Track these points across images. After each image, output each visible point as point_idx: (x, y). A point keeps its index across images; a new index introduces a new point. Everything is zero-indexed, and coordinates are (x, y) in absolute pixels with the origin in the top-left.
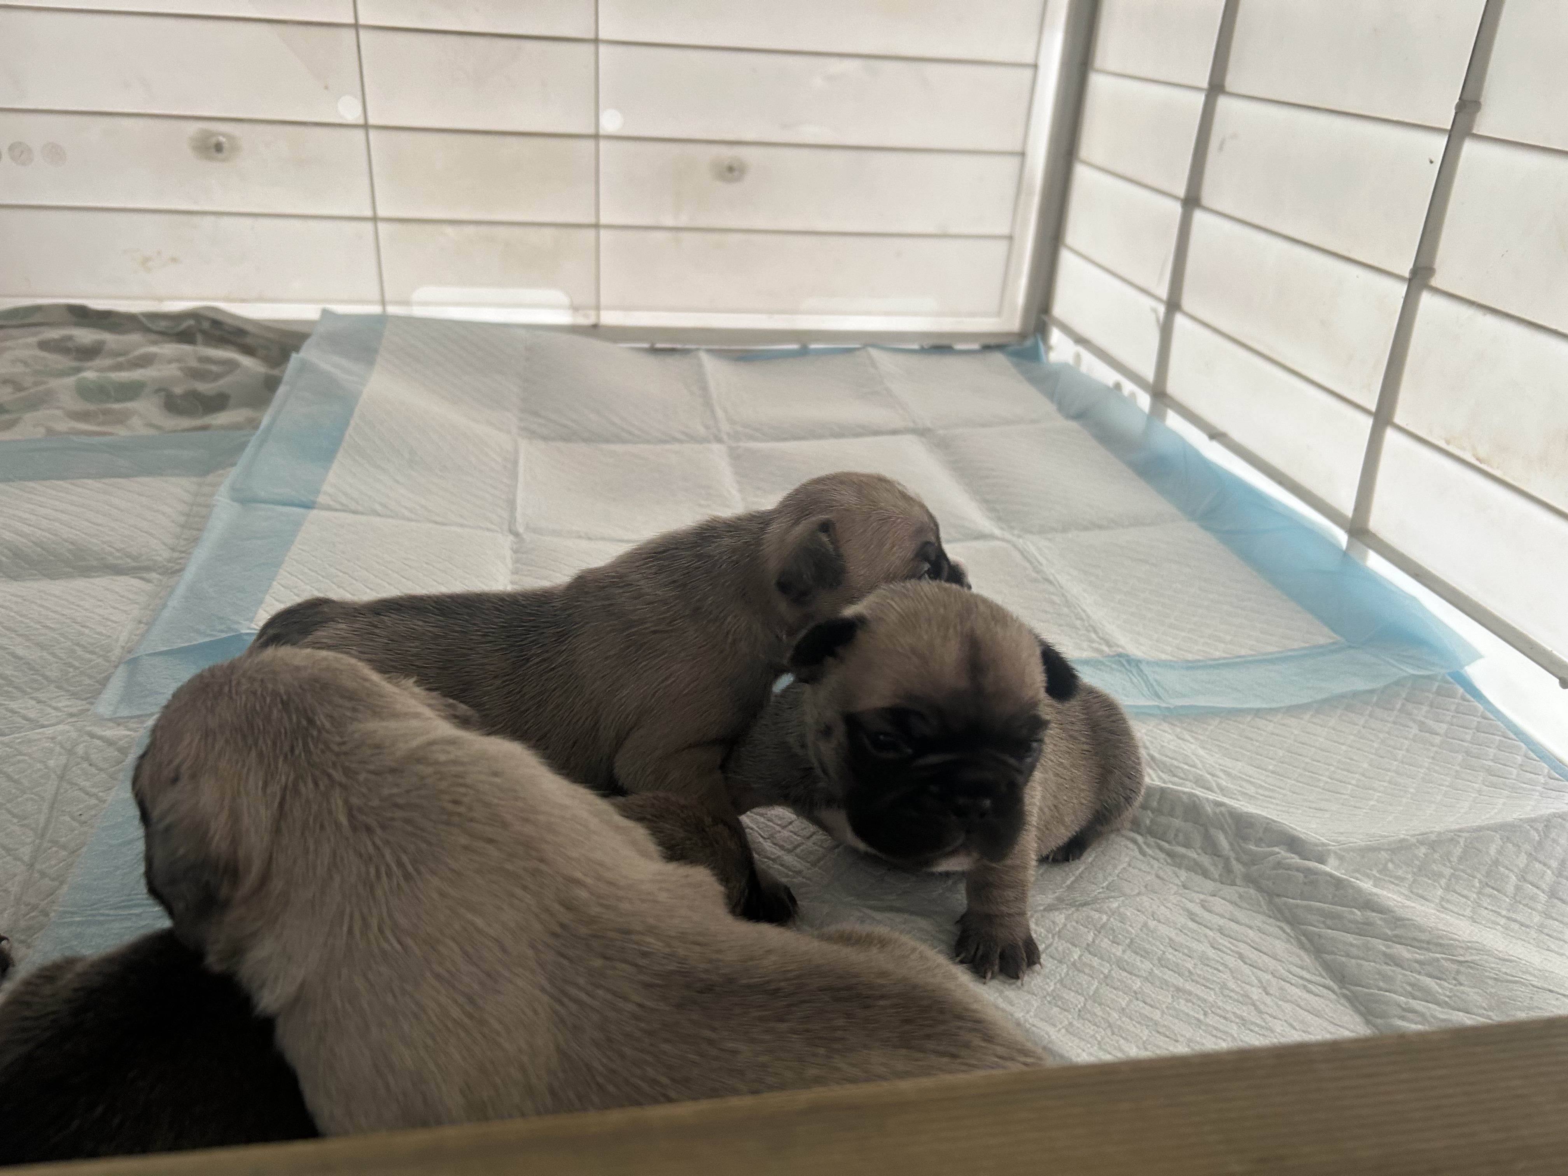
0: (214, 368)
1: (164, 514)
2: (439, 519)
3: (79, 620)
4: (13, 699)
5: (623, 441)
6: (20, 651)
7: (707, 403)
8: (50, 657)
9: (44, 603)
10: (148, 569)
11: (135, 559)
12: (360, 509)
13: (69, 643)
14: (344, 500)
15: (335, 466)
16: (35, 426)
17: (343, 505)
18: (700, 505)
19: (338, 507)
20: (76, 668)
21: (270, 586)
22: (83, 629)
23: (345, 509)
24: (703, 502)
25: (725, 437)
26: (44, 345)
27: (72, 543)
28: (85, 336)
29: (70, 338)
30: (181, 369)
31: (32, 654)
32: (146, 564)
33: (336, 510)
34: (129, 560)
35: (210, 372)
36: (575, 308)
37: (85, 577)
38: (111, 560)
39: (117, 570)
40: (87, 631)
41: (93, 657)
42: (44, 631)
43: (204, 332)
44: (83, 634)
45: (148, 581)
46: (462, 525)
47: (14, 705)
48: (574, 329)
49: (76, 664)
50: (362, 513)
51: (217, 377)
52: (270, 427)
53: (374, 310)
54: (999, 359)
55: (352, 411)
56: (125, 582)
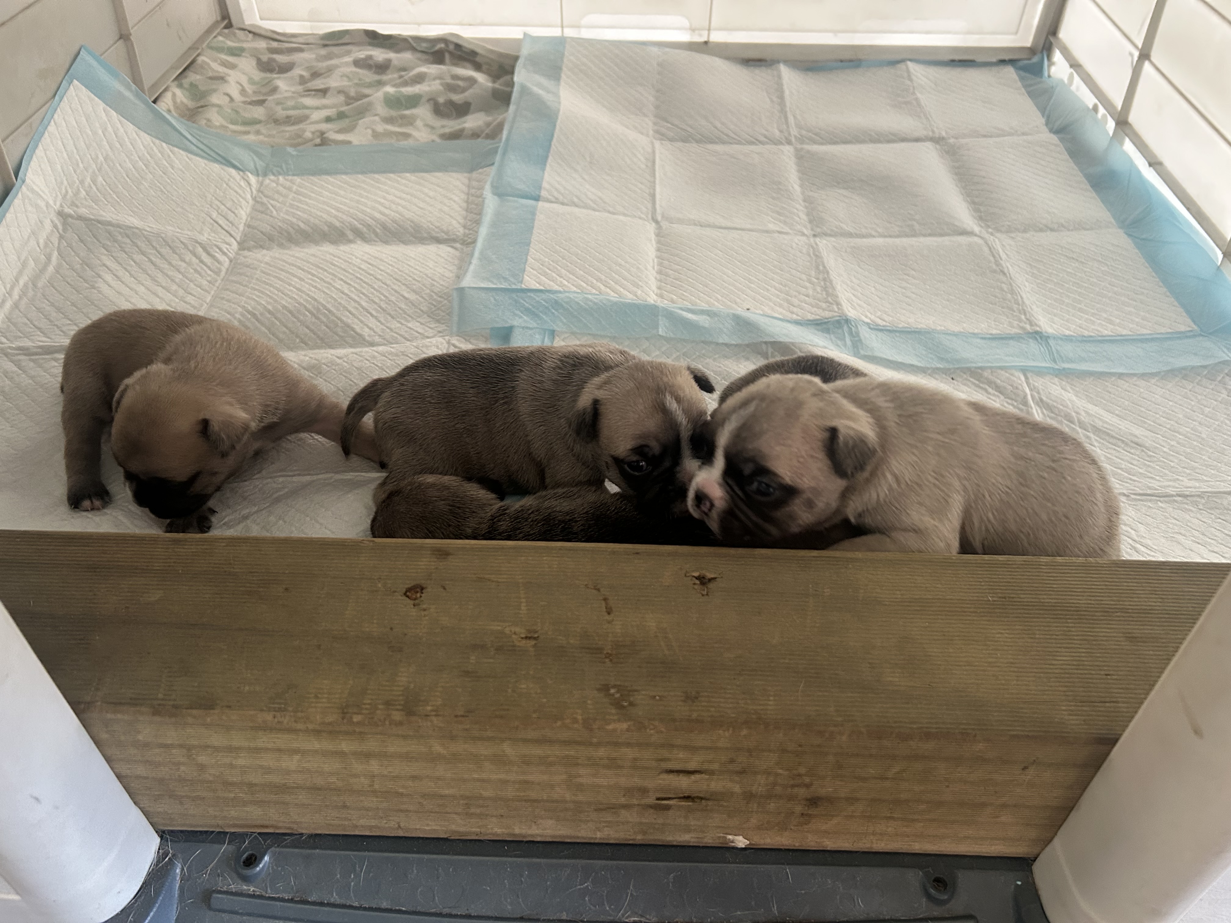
0: (461, 83)
1: (455, 201)
2: (611, 209)
3: (429, 275)
4: (408, 321)
5: (724, 143)
6: (406, 295)
7: (783, 111)
8: (420, 299)
9: (409, 263)
10: (454, 241)
11: (447, 233)
12: (565, 201)
13: (428, 291)
14: (556, 194)
15: (548, 168)
16: (366, 129)
17: (557, 199)
18: (773, 198)
19: (553, 200)
20: (435, 306)
21: (526, 260)
22: (433, 282)
23: (557, 201)
24: (774, 195)
25: (793, 140)
26: (357, 63)
27: (412, 221)
28: (379, 55)
29: (370, 57)
30: (442, 84)
31: (412, 297)
32: (452, 237)
33: (552, 202)
34: (443, 234)
35: (459, 86)
36: (693, 30)
37: (423, 244)
38: (434, 234)
39: (438, 241)
40: (435, 283)
41: (442, 300)
42: (414, 282)
43: (450, 53)
44: (434, 285)
45: (456, 249)
46: (625, 215)
47: (409, 325)
48: (691, 47)
49: (434, 303)
50: (567, 205)
51: (464, 90)
52: (508, 139)
53: (556, 32)
54: (1010, 72)
55: (555, 126)
56: (445, 250)
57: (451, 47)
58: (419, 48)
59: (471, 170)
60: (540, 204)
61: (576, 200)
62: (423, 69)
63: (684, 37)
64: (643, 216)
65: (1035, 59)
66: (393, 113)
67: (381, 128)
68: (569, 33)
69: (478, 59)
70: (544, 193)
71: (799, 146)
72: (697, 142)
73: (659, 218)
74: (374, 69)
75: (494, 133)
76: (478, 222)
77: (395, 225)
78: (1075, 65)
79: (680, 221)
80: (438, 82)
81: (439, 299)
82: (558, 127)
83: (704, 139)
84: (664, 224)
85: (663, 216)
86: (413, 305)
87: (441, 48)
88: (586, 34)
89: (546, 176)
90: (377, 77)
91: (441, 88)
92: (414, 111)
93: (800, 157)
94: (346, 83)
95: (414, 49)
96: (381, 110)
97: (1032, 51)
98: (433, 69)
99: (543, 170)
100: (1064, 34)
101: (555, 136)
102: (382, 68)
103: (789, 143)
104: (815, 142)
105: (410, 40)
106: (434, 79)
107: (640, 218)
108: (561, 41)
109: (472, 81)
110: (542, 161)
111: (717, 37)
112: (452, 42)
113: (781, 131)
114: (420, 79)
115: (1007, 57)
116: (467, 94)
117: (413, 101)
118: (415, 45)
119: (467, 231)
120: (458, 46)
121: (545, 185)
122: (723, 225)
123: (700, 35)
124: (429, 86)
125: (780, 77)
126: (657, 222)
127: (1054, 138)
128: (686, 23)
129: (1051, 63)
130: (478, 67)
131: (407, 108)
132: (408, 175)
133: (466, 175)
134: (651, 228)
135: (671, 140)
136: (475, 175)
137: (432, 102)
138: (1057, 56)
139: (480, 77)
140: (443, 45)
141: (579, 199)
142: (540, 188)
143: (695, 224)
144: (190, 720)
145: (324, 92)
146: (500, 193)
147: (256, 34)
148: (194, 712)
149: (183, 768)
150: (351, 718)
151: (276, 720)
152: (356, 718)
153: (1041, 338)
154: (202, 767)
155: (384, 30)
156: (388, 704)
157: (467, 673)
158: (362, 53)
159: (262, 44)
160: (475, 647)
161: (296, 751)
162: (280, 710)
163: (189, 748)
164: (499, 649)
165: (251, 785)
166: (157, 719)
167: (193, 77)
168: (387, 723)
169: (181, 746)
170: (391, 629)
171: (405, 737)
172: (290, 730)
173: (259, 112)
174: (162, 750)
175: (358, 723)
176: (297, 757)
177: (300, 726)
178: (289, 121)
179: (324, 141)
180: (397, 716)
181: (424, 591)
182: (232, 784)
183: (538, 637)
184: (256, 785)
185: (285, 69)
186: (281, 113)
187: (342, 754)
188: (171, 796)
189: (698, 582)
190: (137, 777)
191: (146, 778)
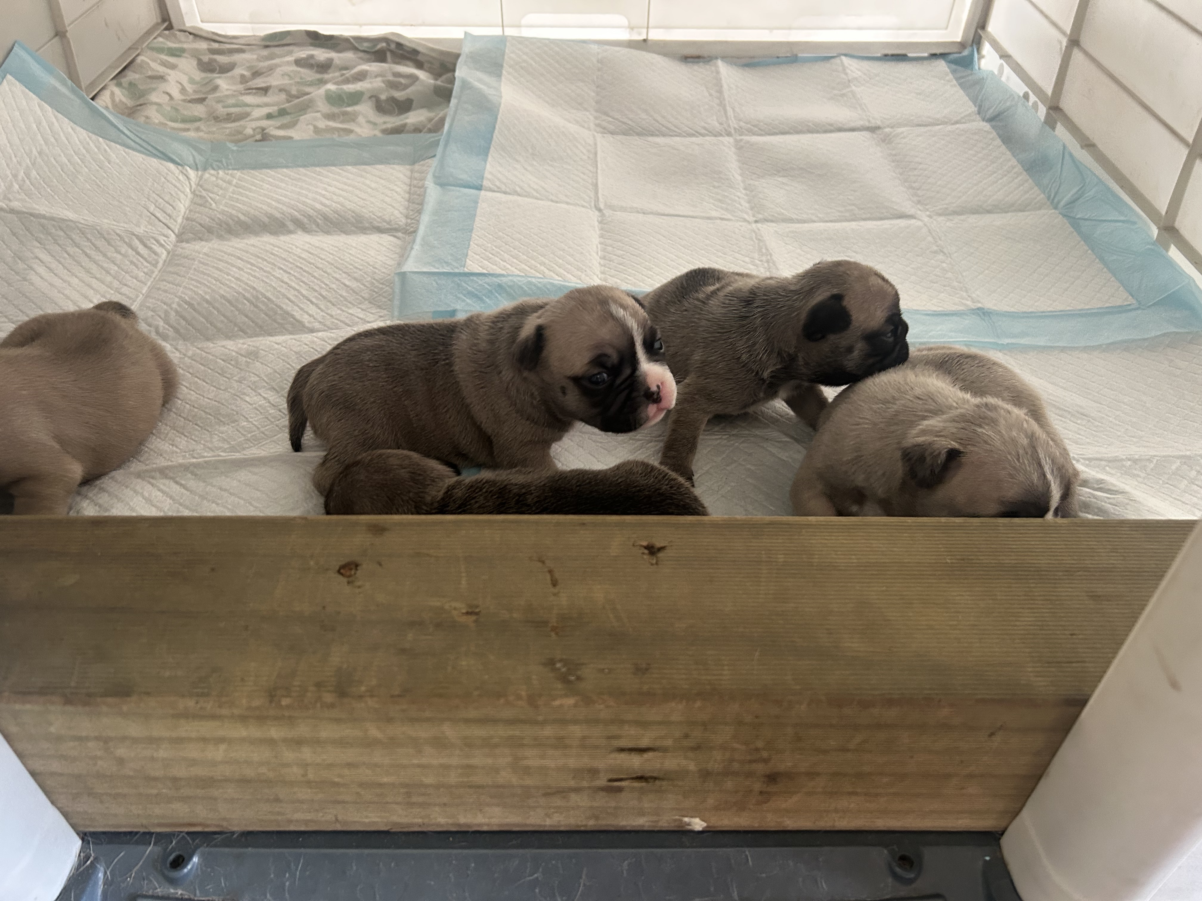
0: (402, 81)
1: (396, 192)
2: (554, 198)
3: (371, 263)
4: (349, 308)
5: (664, 135)
6: (347, 283)
7: (722, 104)
8: (362, 286)
9: (350, 252)
10: (396, 230)
11: (389, 223)
12: (508, 190)
13: (369, 279)
14: (498, 183)
15: (490, 159)
16: (307, 125)
17: (499, 188)
18: (714, 187)
19: (496, 189)
20: (377, 293)
21: (469, 245)
22: (375, 270)
23: (499, 191)
24: (716, 184)
25: (733, 131)
26: (298, 62)
27: (353, 212)
28: (321, 54)
29: (312, 57)
30: (383, 82)
31: (354, 284)
32: (394, 226)
33: (494, 191)
34: (385, 224)
35: (401, 84)
36: (632, 28)
37: (365, 234)
38: (376, 224)
39: (380, 230)
40: (377, 271)
41: (384, 286)
42: (355, 270)
43: (392, 51)
44: (375, 273)
45: (398, 238)
46: (567, 203)
47: (350, 311)
48: (631, 44)
49: (376, 290)
50: (510, 194)
51: (406, 87)
52: (449, 132)
53: (497, 32)
54: (941, 65)
55: (496, 118)
56: (387, 239)
57: (393, 46)
58: (360, 48)
59: (414, 163)
60: (483, 193)
61: (518, 189)
62: (365, 67)
63: (624, 35)
64: (585, 204)
65: (966, 53)
66: (336, 110)
67: (322, 124)
68: (510, 32)
69: (420, 58)
70: (486, 183)
71: (739, 138)
72: (639, 134)
73: (602, 206)
74: (316, 68)
75: (437, 127)
76: (420, 212)
77: (336, 216)
78: (1005, 56)
79: (623, 209)
80: (379, 79)
81: (381, 286)
82: (499, 119)
83: (644, 132)
84: (607, 212)
85: (606, 204)
86: (354, 292)
87: (382, 47)
88: (526, 33)
89: (488, 166)
90: (319, 76)
91: (383, 85)
92: (357, 108)
93: (740, 147)
94: (286, 81)
95: (355, 49)
96: (323, 107)
97: (962, 45)
98: (374, 67)
99: (485, 161)
100: (992, 27)
101: (497, 127)
102: (324, 67)
103: (729, 134)
104: (754, 134)
105: (352, 40)
106: (376, 77)
107: (583, 206)
108: (503, 40)
109: (414, 79)
110: (484, 152)
111: (656, 35)
112: (393, 41)
113: (721, 124)
114: (361, 76)
115: (938, 51)
116: (409, 91)
117: (355, 98)
118: (356, 45)
119: (409, 221)
120: (399, 45)
121: (487, 175)
122: (666, 212)
123: (640, 34)
124: (371, 82)
125: (718, 72)
126: (600, 210)
127: (986, 126)
128: (624, 21)
129: (981, 57)
130: (420, 65)
131: (349, 105)
132: (349, 167)
133: (408, 167)
134: (594, 215)
135: (612, 133)
136: (417, 167)
137: (374, 99)
138: (987, 48)
139: (421, 74)
140: (384, 44)
141: (521, 188)
142: (483, 178)
143: (638, 212)
144: (105, 709)
145: (265, 90)
146: (442, 183)
147: (196, 36)
148: (109, 700)
149: (100, 763)
150: (280, 701)
151: (199, 706)
152: (285, 702)
153: (984, 313)
154: (121, 761)
155: (325, 30)
156: (319, 685)
157: (403, 651)
158: (303, 53)
159: (203, 45)
160: (412, 624)
161: (222, 740)
162: (203, 695)
163: (106, 740)
164: (438, 626)
165: (175, 780)
166: (70, 708)
167: (131, 76)
168: (318, 705)
169: (97, 738)
170: (324, 607)
171: (338, 721)
172: (213, 717)
173: (199, 110)
174: (76, 743)
175: (288, 707)
176: (223, 747)
177: (225, 711)
178: (229, 118)
179: (265, 137)
180: (329, 698)
181: (358, 568)
182: (155, 779)
183: (480, 611)
184: (180, 779)
185: (225, 69)
186: (221, 110)
187: (271, 742)
188: (89, 794)
189: (646, 551)
190: (53, 774)
191: (61, 775)
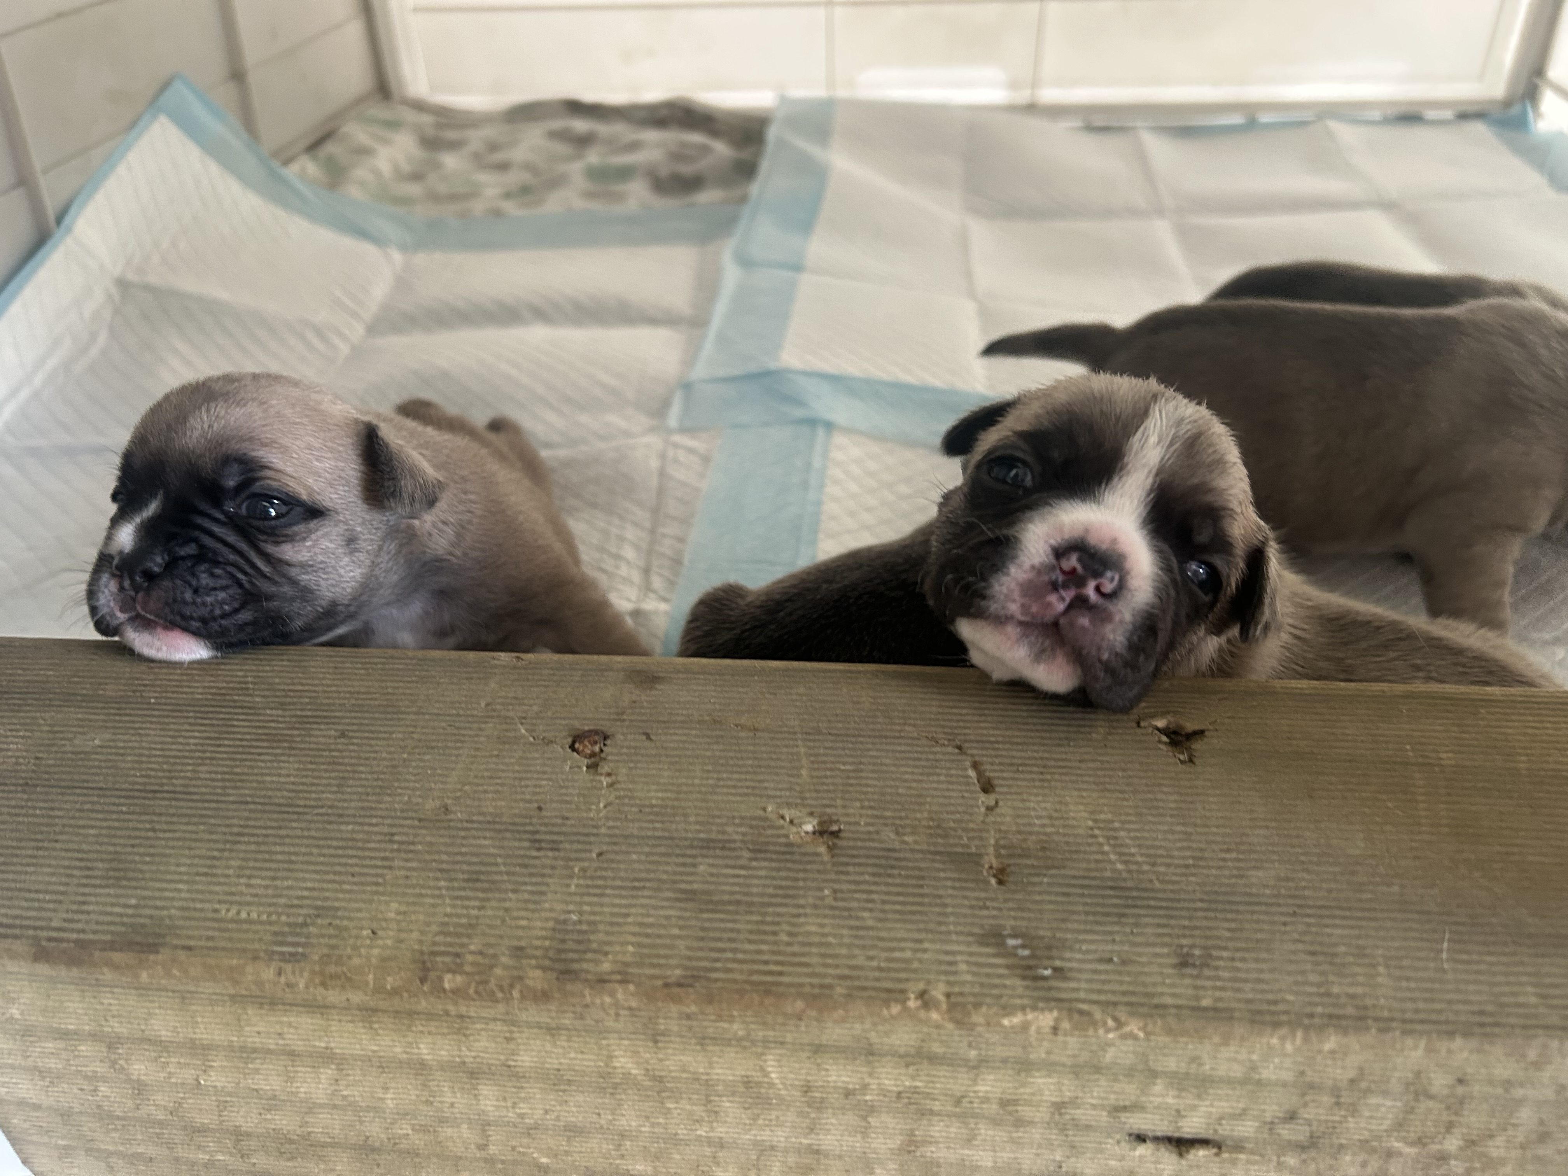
0: (692, 151)
8: (625, 385)
10: (678, 321)
11: (666, 312)
12: (838, 273)
14: (827, 265)
15: (815, 237)
19: (824, 272)
23: (828, 273)
25: (1169, 213)
26: (550, 135)
27: (617, 298)
28: (580, 125)
29: (570, 129)
30: (665, 153)
32: (675, 317)
33: (822, 274)
34: (662, 314)
35: (689, 155)
36: (1012, 87)
37: (631, 326)
38: (647, 313)
39: (654, 322)
43: (679, 119)
45: (681, 331)
48: (1012, 109)
50: (843, 278)
51: (695, 159)
52: (758, 199)
53: (822, 93)
54: (1478, 128)
55: (825, 186)
56: (663, 334)
57: (681, 112)
58: (634, 116)
59: (703, 242)
60: (804, 275)
61: (854, 273)
62: (639, 136)
63: (1001, 98)
64: (955, 292)
65: (1515, 110)
66: (599, 188)
67: (577, 204)
68: (839, 93)
69: (715, 125)
70: (808, 264)
71: (1178, 219)
72: (1029, 217)
73: (980, 295)
74: (573, 143)
75: (737, 202)
76: (712, 300)
77: (592, 303)
79: (1012, 301)
80: (658, 150)
81: (652, 386)
82: (829, 188)
83: (1037, 215)
84: (989, 302)
85: (985, 295)
86: (615, 393)
87: (665, 113)
88: (862, 94)
89: (812, 247)
90: (575, 150)
91: (664, 157)
92: (626, 186)
93: (1183, 232)
94: (535, 158)
95: (628, 118)
96: (581, 184)
97: (1507, 103)
98: (651, 135)
99: (808, 239)
100: (1555, 72)
101: (826, 197)
102: (584, 141)
103: (1163, 215)
104: (1201, 215)
105: (623, 108)
106: (655, 148)
107: (951, 294)
108: (829, 102)
109: (707, 150)
110: (806, 227)
111: (1046, 97)
112: (681, 107)
113: (1148, 200)
114: (634, 146)
115: (1470, 109)
116: (699, 164)
117: (625, 173)
118: (628, 113)
119: (696, 310)
120: (689, 111)
121: (810, 255)
122: (1077, 306)
123: (1023, 96)
124: (648, 155)
125: (1141, 144)
126: (977, 300)
128: (1003, 76)
129: (1539, 116)
130: (714, 134)
131: (615, 183)
132: (611, 249)
133: (696, 248)
134: (970, 308)
135: (989, 216)
136: (707, 247)
137: (650, 175)
138: (1549, 99)
139: (717, 145)
140: (667, 110)
141: (859, 272)
142: (803, 258)
143: (1035, 305)
144: (108, 975)
145: (503, 167)
146: (746, 262)
149: (103, 1089)
150: (440, 979)
151: (283, 979)
152: (449, 982)
154: (140, 1089)
155: (589, 96)
156: (518, 952)
157: (690, 896)
160: (707, 845)
161: (327, 1057)
162: (294, 958)
163: (112, 1043)
164: (759, 850)
165: (239, 1135)
166: (43, 969)
167: (330, 148)
168: (516, 994)
169: (94, 1037)
171: (552, 1031)
172: (313, 1007)
173: (414, 189)
174: (61, 1044)
175: (455, 992)
176: (328, 1073)
177: (334, 996)
178: (453, 198)
180: (536, 978)
181: (608, 742)
182: (203, 1130)
183: (840, 831)
184: (249, 1135)
185: (454, 146)
186: (442, 188)
187: (420, 1068)
188: (89, 1151)
189: (1164, 739)
190: (22, 1104)
191: (37, 1107)
